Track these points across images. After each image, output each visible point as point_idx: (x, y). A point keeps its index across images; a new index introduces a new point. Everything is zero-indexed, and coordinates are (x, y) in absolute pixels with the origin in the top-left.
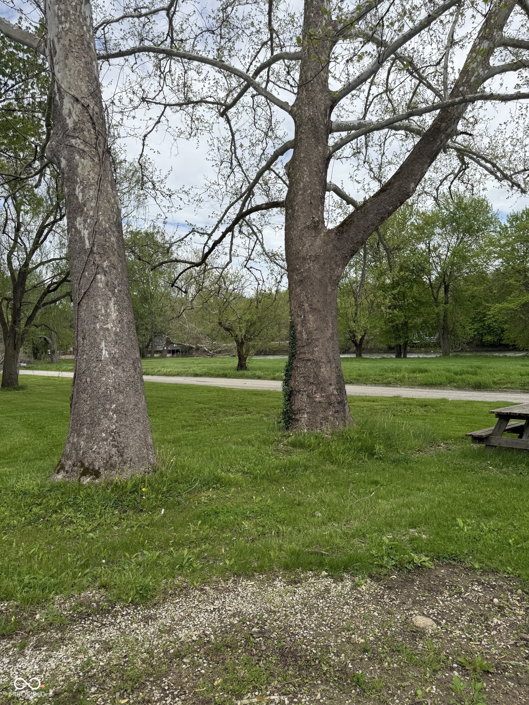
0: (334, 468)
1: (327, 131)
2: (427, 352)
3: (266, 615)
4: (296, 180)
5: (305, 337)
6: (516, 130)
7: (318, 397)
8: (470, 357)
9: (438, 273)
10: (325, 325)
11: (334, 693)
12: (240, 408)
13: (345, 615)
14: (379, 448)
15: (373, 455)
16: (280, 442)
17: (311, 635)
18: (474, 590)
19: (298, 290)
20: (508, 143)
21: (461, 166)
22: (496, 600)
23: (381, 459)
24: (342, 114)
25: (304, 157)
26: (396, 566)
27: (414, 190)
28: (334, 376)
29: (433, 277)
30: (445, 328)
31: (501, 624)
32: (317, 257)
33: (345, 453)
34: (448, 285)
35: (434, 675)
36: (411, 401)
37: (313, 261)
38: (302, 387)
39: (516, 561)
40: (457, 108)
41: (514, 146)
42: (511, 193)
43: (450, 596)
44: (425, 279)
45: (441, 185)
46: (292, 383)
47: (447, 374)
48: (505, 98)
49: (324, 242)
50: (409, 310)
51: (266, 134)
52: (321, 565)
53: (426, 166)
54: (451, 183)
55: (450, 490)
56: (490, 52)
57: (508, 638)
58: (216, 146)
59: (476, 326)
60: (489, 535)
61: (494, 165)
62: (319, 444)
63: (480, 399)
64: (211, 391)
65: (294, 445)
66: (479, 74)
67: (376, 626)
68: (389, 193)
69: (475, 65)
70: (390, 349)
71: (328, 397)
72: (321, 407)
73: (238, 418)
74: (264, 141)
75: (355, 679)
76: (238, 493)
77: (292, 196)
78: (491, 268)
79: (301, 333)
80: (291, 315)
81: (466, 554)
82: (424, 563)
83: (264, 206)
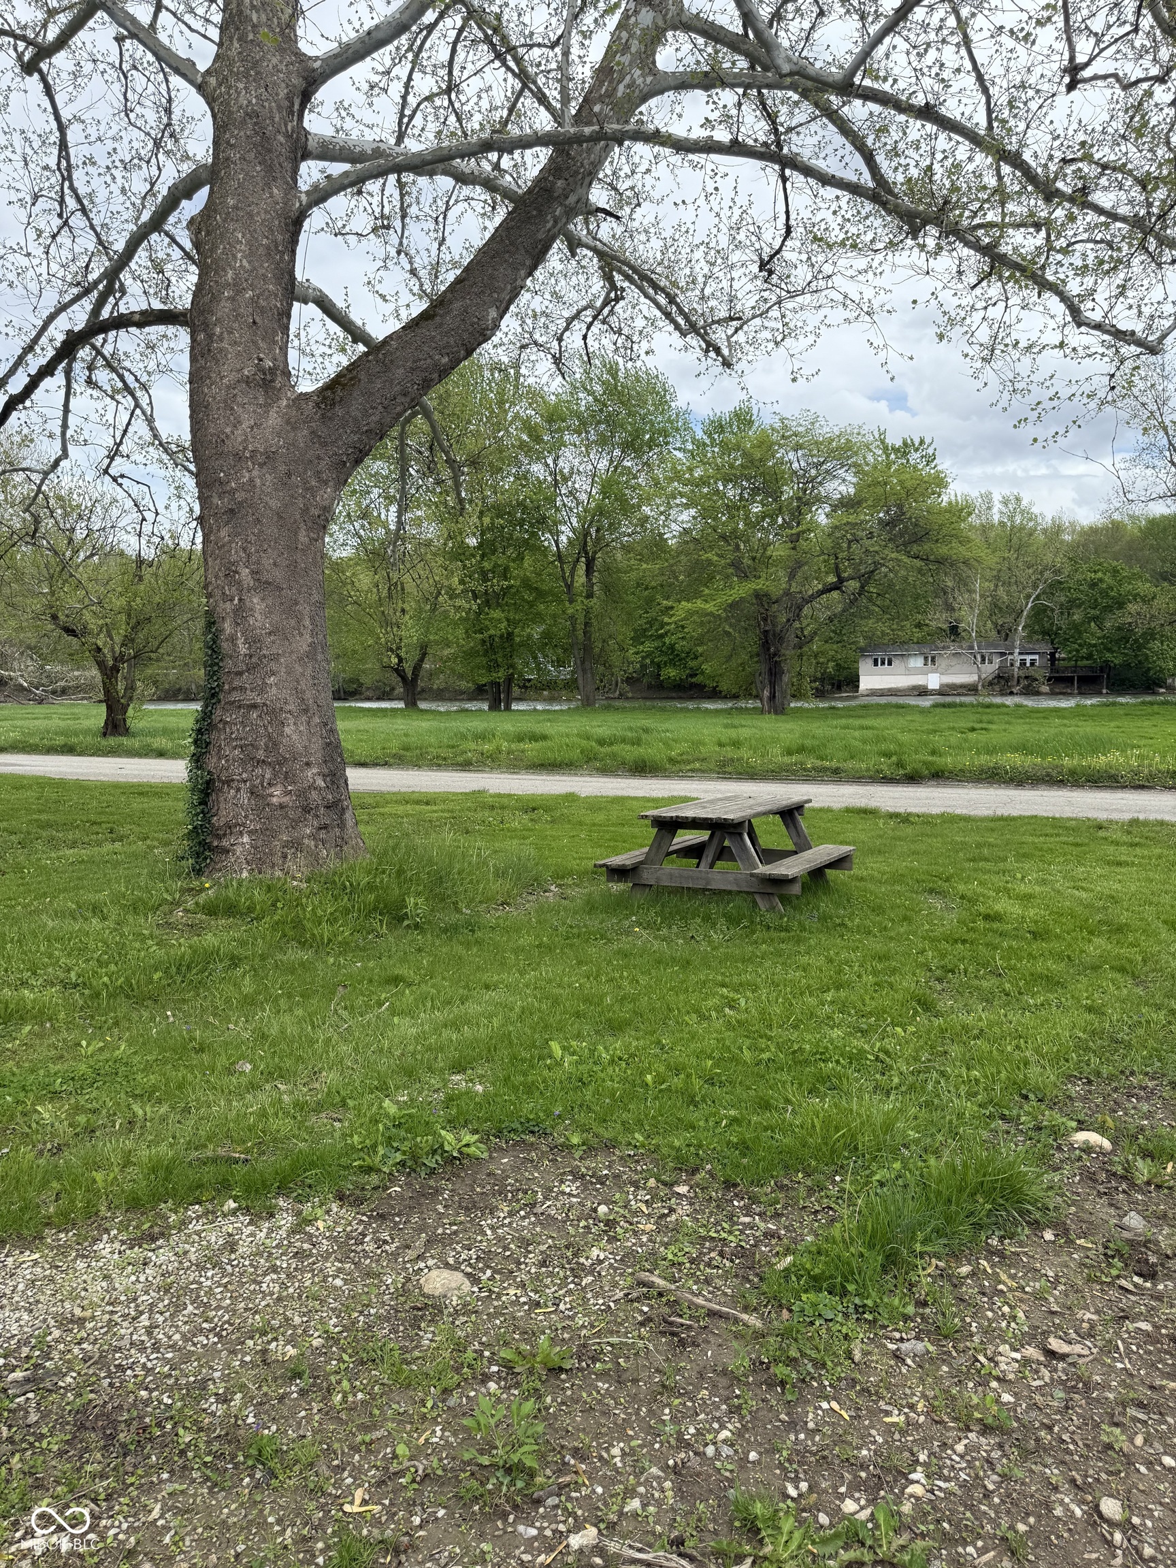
0: (305, 955)
1: (294, 151)
2: (552, 700)
3: (56, 1333)
4: (215, 261)
5: (243, 649)
6: (714, 231)
7: (277, 795)
8: (634, 709)
9: (573, 530)
10: (293, 622)
11: (195, 1495)
12: (95, 828)
13: (263, 1299)
14: (415, 903)
15: (401, 919)
16: (178, 904)
17: (168, 1361)
18: (563, 1193)
19: (224, 533)
20: (699, 254)
21: (608, 294)
22: (603, 1209)
23: (417, 926)
24: (346, 127)
25: (236, 208)
26: (403, 1164)
27: (496, 327)
28: (316, 746)
29: (563, 539)
30: (587, 648)
31: (606, 1258)
32: (269, 458)
33: (336, 920)
34: (594, 559)
35: (444, 1401)
36: (505, 801)
37: (261, 465)
38: (236, 771)
39: (654, 1117)
40: (589, 151)
41: (713, 264)
42: (704, 365)
43: (511, 1214)
44: (546, 539)
45: (567, 329)
46: (212, 762)
47: (584, 743)
48: (683, 146)
49: (288, 422)
50: (517, 609)
51: (157, 144)
52: (224, 1187)
53: (523, 273)
54: (588, 328)
55: (549, 981)
56: (655, 39)
57: (615, 1285)
58: (19, 151)
59: (648, 646)
60: (610, 1070)
61: (672, 300)
62: (274, 905)
63: (640, 794)
64: (23, 787)
65: (211, 910)
66: (634, 81)
67: (334, 1310)
68: (441, 325)
69: (626, 59)
70: (479, 692)
71: (302, 793)
72: (286, 817)
73: (84, 853)
74: (154, 160)
75: (254, 1452)
76: (40, 1036)
77: (207, 298)
78: (673, 526)
79: (233, 639)
80: (209, 596)
81: (559, 1116)
82: (465, 1150)
83: (137, 317)
